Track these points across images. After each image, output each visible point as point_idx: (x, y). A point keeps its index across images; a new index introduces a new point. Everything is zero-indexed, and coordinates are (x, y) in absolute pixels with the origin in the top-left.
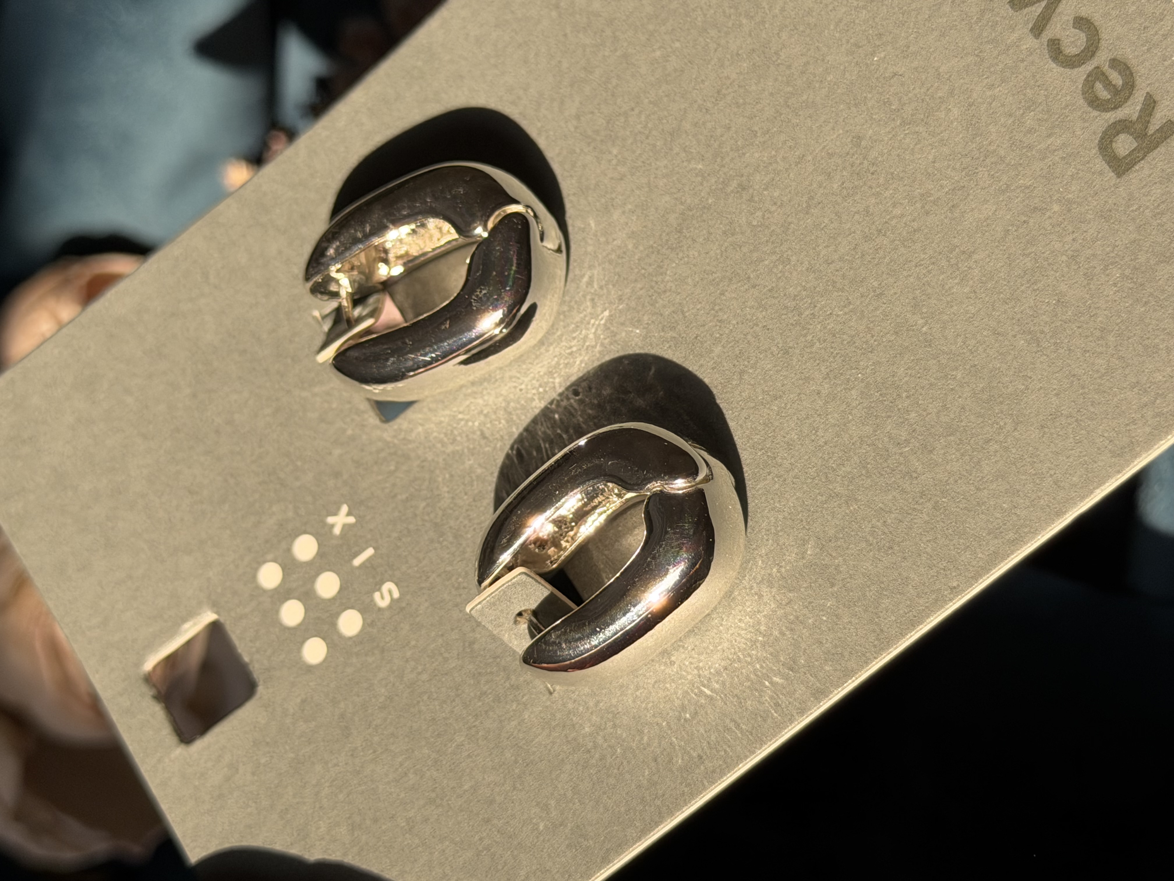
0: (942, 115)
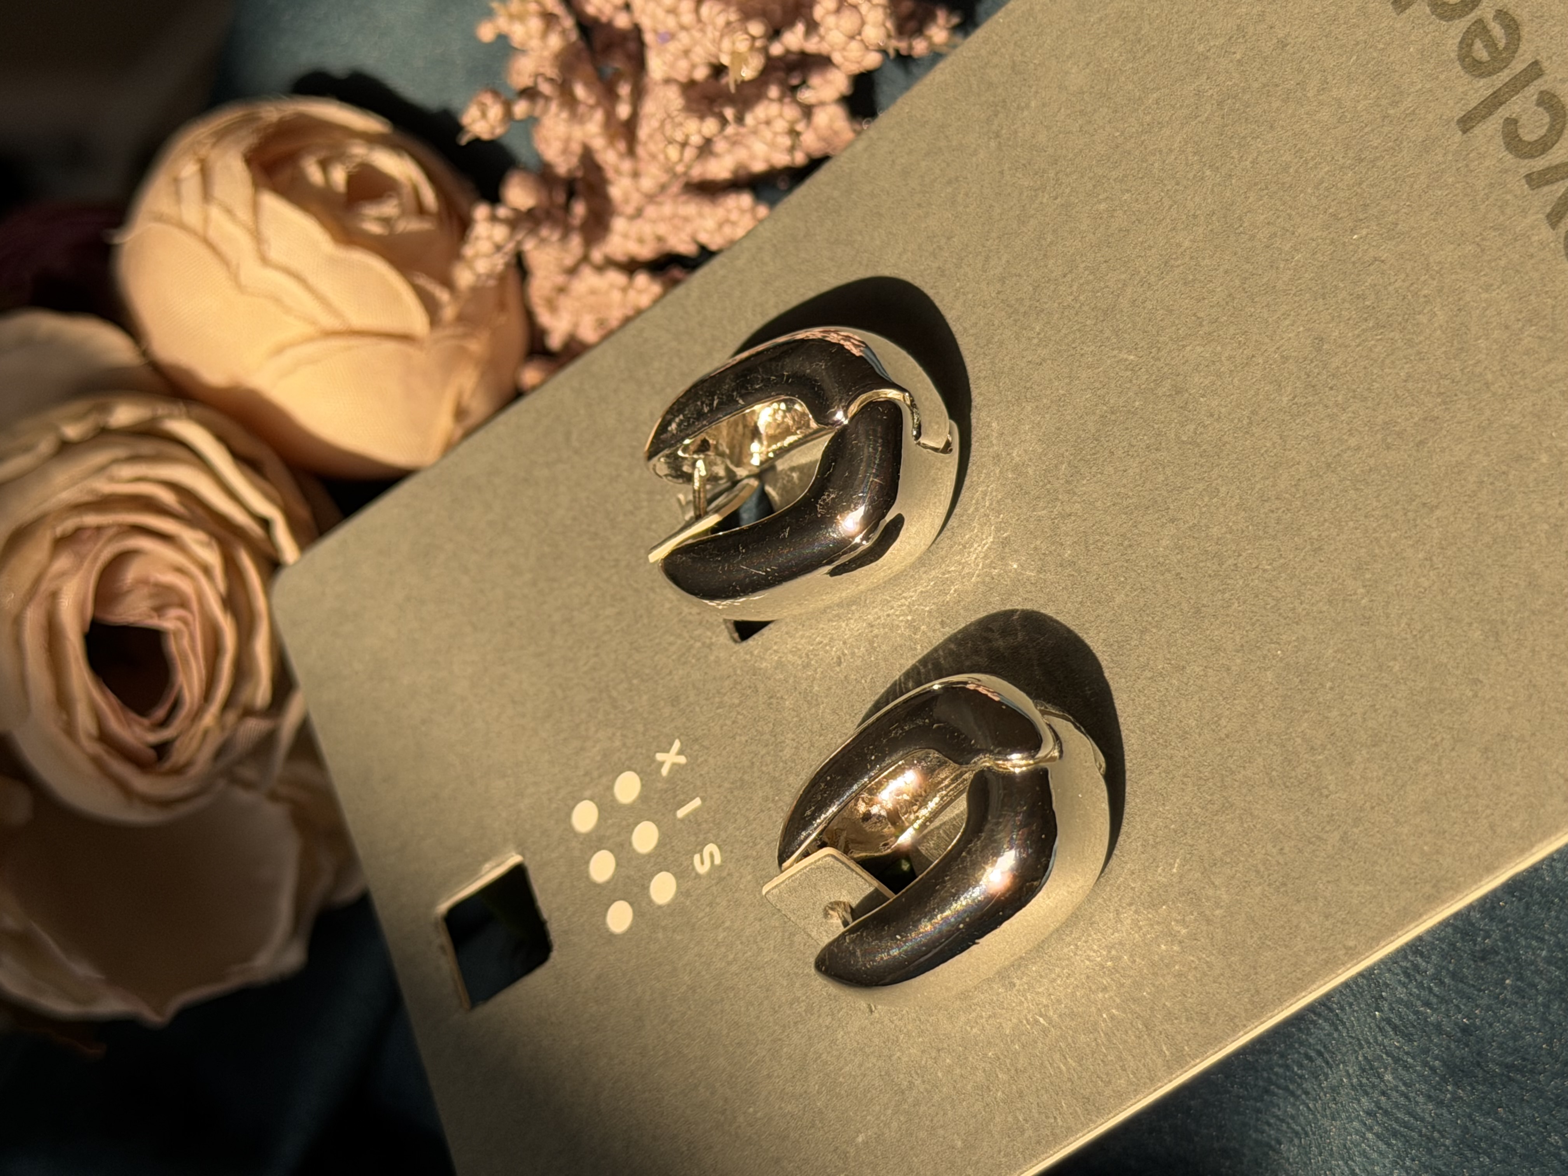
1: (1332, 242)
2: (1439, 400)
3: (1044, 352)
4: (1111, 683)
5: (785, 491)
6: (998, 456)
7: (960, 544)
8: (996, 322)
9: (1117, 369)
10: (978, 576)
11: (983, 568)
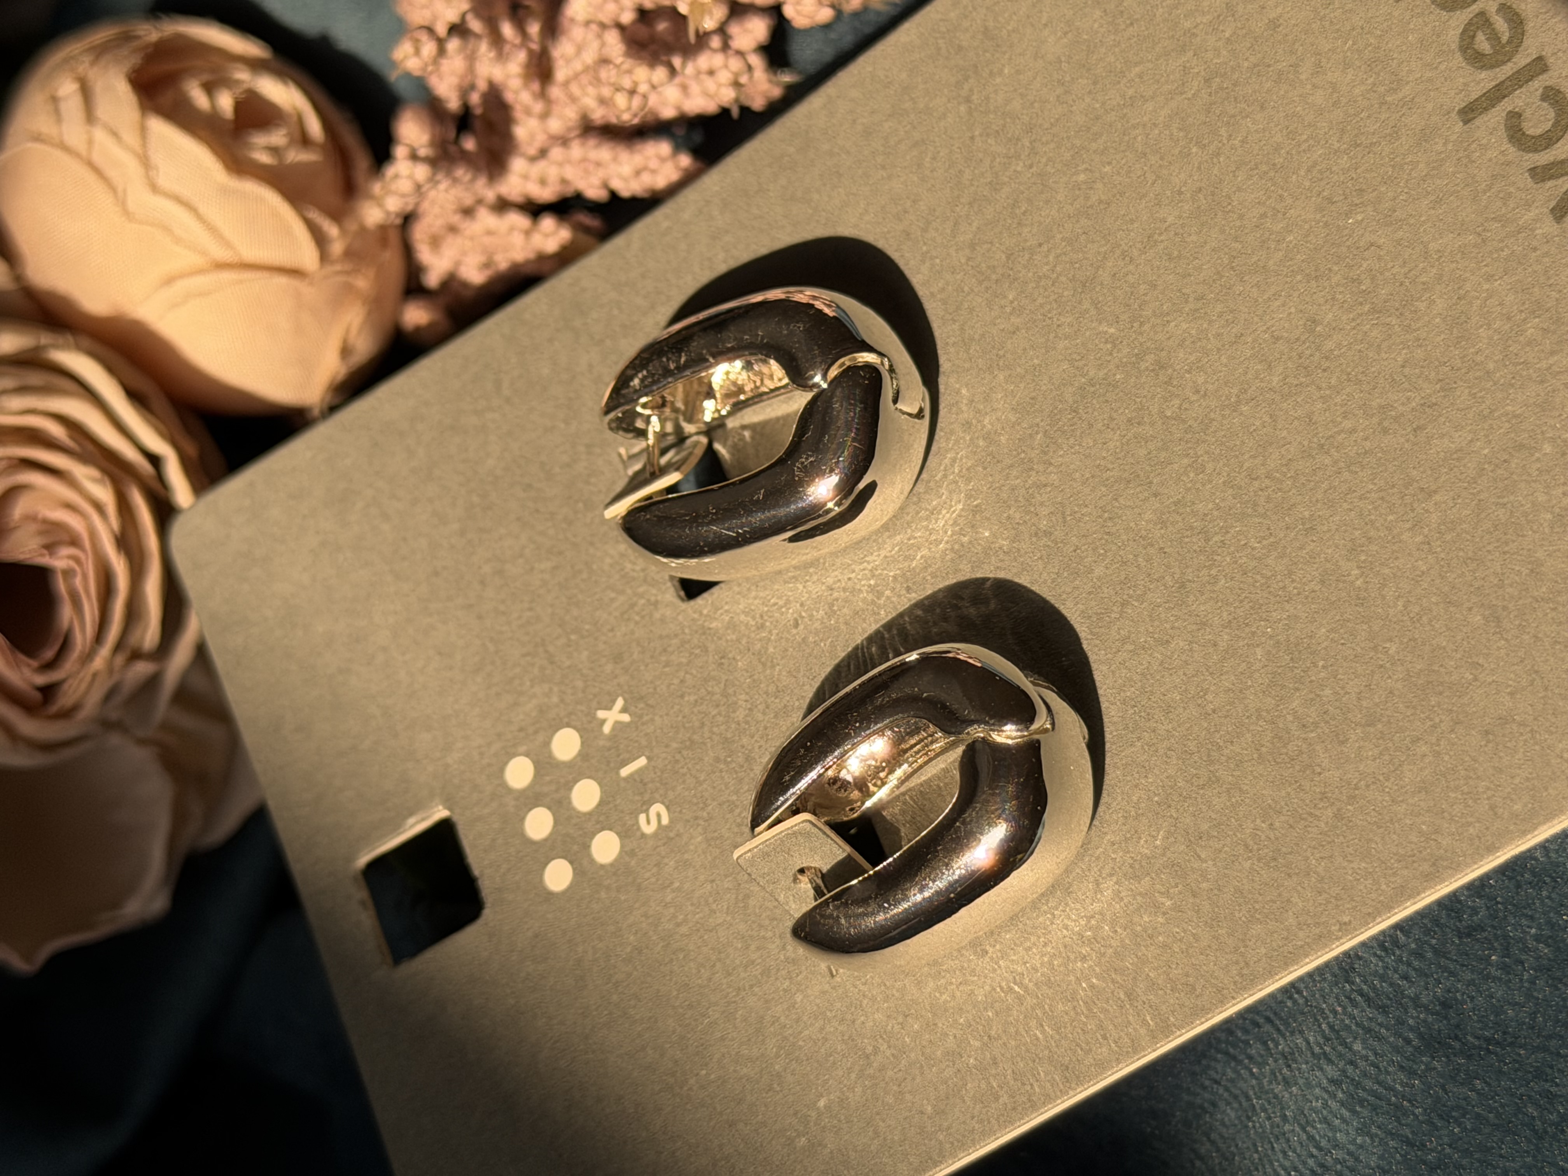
0: (1422, 306)
1: (1326, 224)
2: (1438, 386)
3: (1016, 320)
4: (1089, 654)
5: (735, 449)
6: (967, 423)
7: (927, 510)
8: (966, 289)
9: (1097, 341)
10: (947, 542)
11: (951, 536)
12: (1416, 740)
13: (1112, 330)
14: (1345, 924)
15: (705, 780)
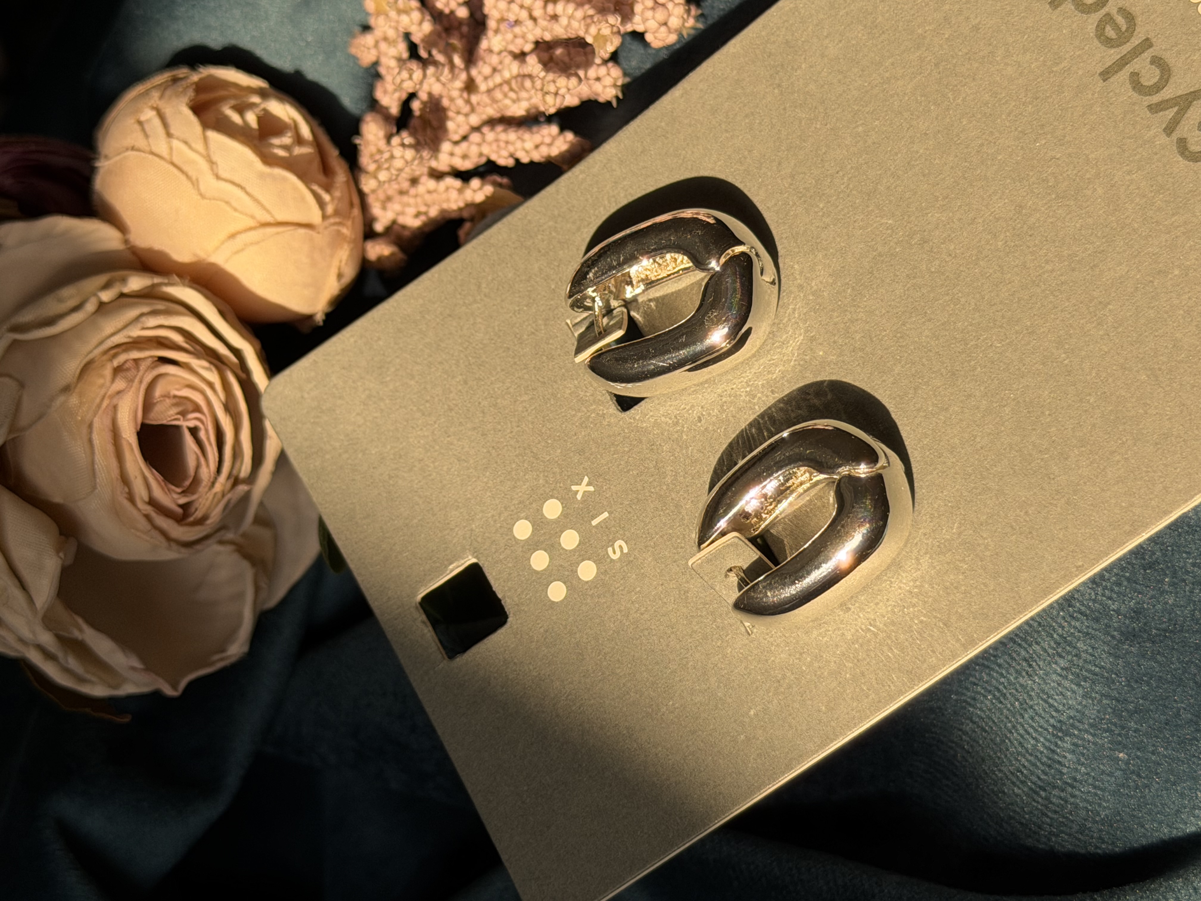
1: (1022, 148)
2: (1104, 240)
3: (826, 220)
4: (897, 421)
5: (646, 314)
6: (801, 286)
7: (779, 342)
8: (791, 203)
9: (881, 229)
10: (795, 360)
11: (798, 356)
12: (1113, 453)
13: (890, 222)
14: (1080, 567)
15: (649, 522)
